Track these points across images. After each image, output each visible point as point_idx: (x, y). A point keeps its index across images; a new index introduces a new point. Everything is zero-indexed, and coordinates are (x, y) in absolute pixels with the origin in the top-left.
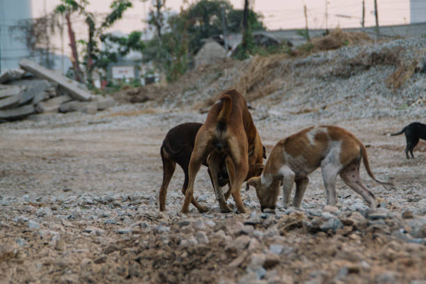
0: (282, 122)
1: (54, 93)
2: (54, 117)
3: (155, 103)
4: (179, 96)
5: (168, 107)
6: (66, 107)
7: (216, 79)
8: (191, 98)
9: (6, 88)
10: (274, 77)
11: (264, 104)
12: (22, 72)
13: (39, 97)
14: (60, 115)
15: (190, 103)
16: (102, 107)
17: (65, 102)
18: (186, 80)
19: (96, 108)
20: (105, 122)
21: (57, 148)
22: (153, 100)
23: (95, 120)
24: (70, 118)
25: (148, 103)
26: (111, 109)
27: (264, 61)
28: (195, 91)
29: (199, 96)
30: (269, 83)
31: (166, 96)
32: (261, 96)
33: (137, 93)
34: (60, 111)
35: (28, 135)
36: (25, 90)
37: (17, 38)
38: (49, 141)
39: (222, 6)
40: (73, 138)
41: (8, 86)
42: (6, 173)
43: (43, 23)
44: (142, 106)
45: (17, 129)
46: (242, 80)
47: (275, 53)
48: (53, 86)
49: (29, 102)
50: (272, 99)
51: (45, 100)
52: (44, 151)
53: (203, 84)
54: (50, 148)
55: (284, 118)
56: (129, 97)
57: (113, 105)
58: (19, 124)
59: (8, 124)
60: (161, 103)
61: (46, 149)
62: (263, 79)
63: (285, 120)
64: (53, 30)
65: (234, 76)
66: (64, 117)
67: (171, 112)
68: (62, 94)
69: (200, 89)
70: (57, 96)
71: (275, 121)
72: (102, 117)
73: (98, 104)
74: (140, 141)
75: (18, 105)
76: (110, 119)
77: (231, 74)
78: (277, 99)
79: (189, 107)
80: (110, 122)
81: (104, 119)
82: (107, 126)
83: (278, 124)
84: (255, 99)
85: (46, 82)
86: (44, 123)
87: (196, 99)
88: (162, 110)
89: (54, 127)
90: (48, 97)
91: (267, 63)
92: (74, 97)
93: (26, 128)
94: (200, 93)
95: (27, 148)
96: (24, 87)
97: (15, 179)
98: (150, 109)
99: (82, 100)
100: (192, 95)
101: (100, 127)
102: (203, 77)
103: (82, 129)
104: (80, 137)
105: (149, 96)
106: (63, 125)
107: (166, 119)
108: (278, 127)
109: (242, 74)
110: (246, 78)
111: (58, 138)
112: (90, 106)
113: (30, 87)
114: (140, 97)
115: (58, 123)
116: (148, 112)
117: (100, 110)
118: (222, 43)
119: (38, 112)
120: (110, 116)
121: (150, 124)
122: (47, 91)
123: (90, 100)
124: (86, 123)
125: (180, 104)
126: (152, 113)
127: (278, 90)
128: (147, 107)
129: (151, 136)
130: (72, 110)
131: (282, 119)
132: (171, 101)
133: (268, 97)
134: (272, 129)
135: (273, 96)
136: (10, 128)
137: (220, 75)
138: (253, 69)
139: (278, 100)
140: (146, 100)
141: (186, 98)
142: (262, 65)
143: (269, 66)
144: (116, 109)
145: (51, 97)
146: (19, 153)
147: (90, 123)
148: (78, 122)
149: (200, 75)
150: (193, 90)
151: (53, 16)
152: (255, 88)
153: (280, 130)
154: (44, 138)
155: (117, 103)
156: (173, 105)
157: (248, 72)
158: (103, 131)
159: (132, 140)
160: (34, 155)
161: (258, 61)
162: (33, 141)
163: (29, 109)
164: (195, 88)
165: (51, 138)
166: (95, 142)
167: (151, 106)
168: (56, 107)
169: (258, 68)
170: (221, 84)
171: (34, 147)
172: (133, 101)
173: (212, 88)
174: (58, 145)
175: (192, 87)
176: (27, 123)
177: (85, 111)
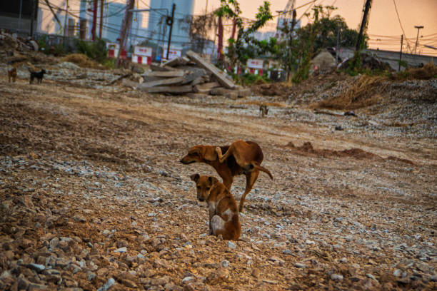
0: (377, 131)
1: (208, 80)
2: (205, 97)
3: (281, 98)
4: (300, 95)
5: (290, 103)
6: (215, 91)
7: (330, 88)
8: (308, 99)
9: (174, 71)
10: (375, 93)
11: (364, 113)
12: (187, 60)
13: (197, 80)
14: (210, 97)
15: (307, 102)
16: (241, 95)
17: (214, 88)
18: (307, 84)
19: (237, 95)
20: (242, 108)
21: (207, 126)
22: (279, 95)
23: (235, 105)
24: (217, 101)
25: (276, 97)
26: (248, 97)
27: (369, 80)
28: (313, 94)
29: (315, 99)
30: (370, 97)
31: (290, 94)
32: (363, 106)
33: (269, 88)
34: (210, 93)
35: (186, 110)
36: (188, 74)
37: (183, 28)
38: (202, 118)
39: (339, 25)
40: (219, 118)
41: (176, 69)
42: (175, 146)
43: (204, 20)
44: (271, 99)
45: (178, 103)
46: (350, 91)
47: (378, 75)
48: (208, 74)
49: (189, 83)
50: (370, 110)
51: (201, 84)
52: (199, 127)
53: (320, 90)
54: (203, 125)
55: (380, 128)
56: (262, 90)
57: (249, 95)
58: (180, 99)
59: (172, 98)
60: (285, 99)
61: (199, 125)
62: (366, 93)
63: (380, 129)
64: (210, 26)
65: (344, 88)
66: (213, 98)
67: (292, 108)
68: (214, 81)
69: (317, 93)
70: (210, 82)
71: (372, 130)
72: (241, 104)
73: (239, 93)
74: (269, 129)
75: (180, 84)
76: (246, 106)
77: (342, 86)
78: (375, 110)
79: (306, 106)
80: (247, 108)
81: (242, 105)
82: (244, 111)
83: (374, 133)
84: (358, 108)
85: (204, 70)
86: (197, 100)
87: (312, 100)
88: (286, 104)
89: (205, 106)
90: (203, 81)
91: (371, 82)
92: (222, 84)
93: (185, 103)
94: (316, 96)
95: (186, 122)
96: (187, 72)
97: (181, 152)
98: (276, 102)
99: (227, 87)
100: (310, 97)
101: (239, 112)
102: (320, 84)
103: (226, 111)
104: (225, 119)
105: (278, 92)
106: (211, 105)
107: (289, 113)
108: (374, 135)
109: (351, 87)
110: (354, 91)
111: (209, 117)
112: (233, 93)
113: (192, 72)
114: (270, 91)
115: (208, 102)
116: (275, 105)
117: (239, 97)
118: (334, 54)
119: (194, 91)
120: (247, 103)
121: (276, 115)
122: (203, 77)
123: (233, 89)
124: (229, 106)
125: (299, 102)
126: (279, 106)
127: (377, 103)
128: (274, 101)
129: (277, 127)
130: (219, 94)
131: (378, 129)
132: (293, 99)
133: (369, 107)
134: (369, 136)
135: (372, 107)
136: (173, 101)
137: (334, 85)
138: (360, 85)
139: (375, 112)
140: (274, 94)
141: (305, 98)
142: (367, 83)
143: (372, 85)
144: (252, 98)
145: (206, 82)
146: (181, 125)
147: (231, 107)
148: (223, 104)
149: (318, 82)
150: (311, 93)
151: (212, 16)
152: (359, 99)
153: (375, 138)
154: (198, 115)
155: (253, 94)
156: (294, 102)
157: (356, 86)
158: (241, 116)
159: (263, 127)
160: (191, 129)
161: (364, 79)
162: (190, 117)
163: (189, 88)
164: (313, 92)
165: (203, 116)
166: (235, 125)
167: (278, 100)
168: (208, 90)
169: (363, 84)
170: (333, 92)
171: (191, 122)
172: (264, 94)
173: (325, 94)
174: (209, 123)
175: (311, 90)
176: (186, 99)
177: (229, 97)
